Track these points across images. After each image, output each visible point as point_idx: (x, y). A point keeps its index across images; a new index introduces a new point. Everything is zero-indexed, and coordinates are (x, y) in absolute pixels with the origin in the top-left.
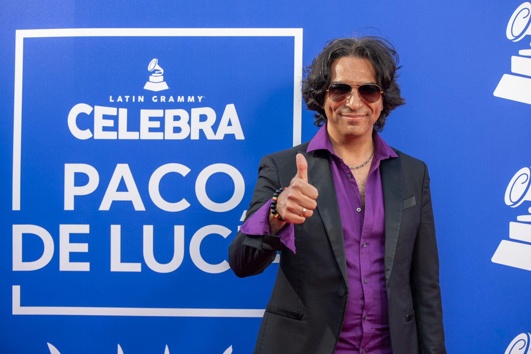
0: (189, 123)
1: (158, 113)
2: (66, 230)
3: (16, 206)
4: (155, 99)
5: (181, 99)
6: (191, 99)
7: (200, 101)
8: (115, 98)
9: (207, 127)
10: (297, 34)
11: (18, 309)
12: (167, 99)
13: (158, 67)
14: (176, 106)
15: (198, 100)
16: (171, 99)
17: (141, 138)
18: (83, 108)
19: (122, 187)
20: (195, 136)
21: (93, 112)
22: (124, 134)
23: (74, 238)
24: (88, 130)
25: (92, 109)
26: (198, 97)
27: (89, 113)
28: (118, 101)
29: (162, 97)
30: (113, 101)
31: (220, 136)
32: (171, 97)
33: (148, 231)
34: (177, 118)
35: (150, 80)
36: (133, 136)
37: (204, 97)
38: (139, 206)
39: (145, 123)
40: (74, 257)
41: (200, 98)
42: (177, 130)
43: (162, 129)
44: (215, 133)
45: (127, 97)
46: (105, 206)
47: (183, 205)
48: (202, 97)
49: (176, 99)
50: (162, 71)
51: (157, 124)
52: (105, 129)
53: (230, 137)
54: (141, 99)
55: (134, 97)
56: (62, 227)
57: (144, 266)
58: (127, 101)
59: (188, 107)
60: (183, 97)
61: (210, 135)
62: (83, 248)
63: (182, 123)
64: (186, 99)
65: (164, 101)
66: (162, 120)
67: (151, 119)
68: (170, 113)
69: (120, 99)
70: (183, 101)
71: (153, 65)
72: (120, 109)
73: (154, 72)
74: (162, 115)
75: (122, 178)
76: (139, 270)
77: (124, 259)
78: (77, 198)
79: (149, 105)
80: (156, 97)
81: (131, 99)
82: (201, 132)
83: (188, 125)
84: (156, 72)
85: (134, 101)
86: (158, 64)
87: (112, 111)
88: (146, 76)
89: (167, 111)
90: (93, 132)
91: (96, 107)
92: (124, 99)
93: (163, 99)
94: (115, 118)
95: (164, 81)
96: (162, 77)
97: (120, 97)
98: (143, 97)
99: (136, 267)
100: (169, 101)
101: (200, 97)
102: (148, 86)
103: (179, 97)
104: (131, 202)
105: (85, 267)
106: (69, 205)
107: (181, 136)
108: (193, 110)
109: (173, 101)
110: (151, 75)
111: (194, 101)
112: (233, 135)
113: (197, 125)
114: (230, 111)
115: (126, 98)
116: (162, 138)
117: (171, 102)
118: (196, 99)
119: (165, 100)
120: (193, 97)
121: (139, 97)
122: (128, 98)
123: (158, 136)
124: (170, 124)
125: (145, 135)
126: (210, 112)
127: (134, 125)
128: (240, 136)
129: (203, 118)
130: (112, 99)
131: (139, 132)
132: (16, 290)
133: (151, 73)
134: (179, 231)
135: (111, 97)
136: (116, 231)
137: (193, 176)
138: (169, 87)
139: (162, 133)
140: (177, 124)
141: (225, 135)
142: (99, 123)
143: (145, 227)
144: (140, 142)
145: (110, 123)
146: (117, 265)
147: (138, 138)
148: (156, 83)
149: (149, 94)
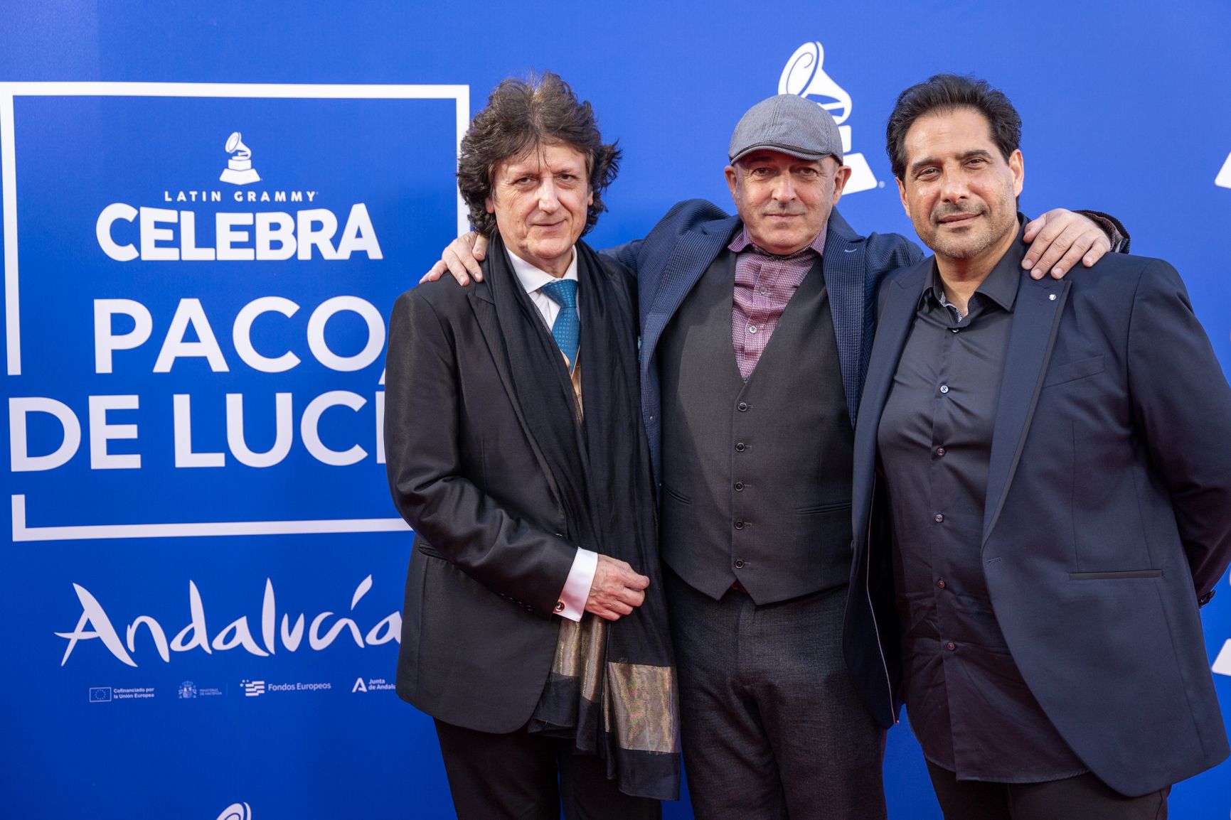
0: (295, 234)
1: (245, 218)
2: (99, 405)
3: (14, 367)
4: (239, 196)
5: (280, 197)
6: (297, 197)
7: (311, 199)
8: (174, 195)
9: (323, 240)
10: (460, 94)
11: (21, 532)
12: (259, 196)
13: (241, 146)
14: (273, 207)
15: (308, 198)
16: (265, 197)
17: (219, 258)
18: (121, 211)
19: (190, 335)
20: (305, 255)
21: (138, 218)
22: (191, 252)
23: (114, 417)
24: (131, 246)
25: (135, 212)
26: (308, 193)
27: (131, 218)
28: (179, 199)
29: (249, 193)
30: (170, 200)
31: (344, 253)
32: (265, 194)
33: (234, 403)
34: (275, 227)
35: (230, 166)
36: (206, 254)
37: (317, 193)
38: (219, 364)
39: (224, 236)
40: (115, 447)
41: (311, 195)
42: (276, 245)
43: (251, 244)
44: (336, 248)
45: (193, 194)
46: (163, 364)
47: (289, 361)
48: (313, 193)
49: (272, 196)
50: (249, 152)
51: (243, 236)
52: (159, 244)
53: (359, 256)
54: (216, 196)
55: (204, 194)
56: (93, 400)
57: (230, 457)
58: (193, 199)
59: (292, 209)
60: (283, 194)
61: (328, 253)
62: (129, 432)
63: (284, 235)
64: (288, 196)
65: (254, 200)
66: (251, 229)
67: (234, 228)
68: (264, 219)
69: (182, 197)
70: (285, 200)
71: (234, 142)
72: (183, 213)
73: (236, 153)
74: (251, 222)
75: (190, 324)
76: (222, 464)
77: (197, 448)
78: (116, 354)
79: (229, 205)
80: (240, 193)
81: (199, 197)
82: (315, 248)
83: (293, 238)
84: (239, 154)
85: (204, 199)
86: (242, 141)
87: (169, 216)
88: (223, 160)
89: (258, 215)
90: (138, 248)
91: (143, 209)
92: (189, 197)
94: (176, 228)
95: (253, 167)
96: (249, 162)
97: (181, 194)
98: (219, 193)
99: (217, 460)
100: (263, 199)
101: (311, 193)
102: (227, 177)
103: (277, 193)
105: (132, 461)
106: (104, 364)
107: (283, 255)
108: (301, 214)
109: (268, 199)
110: (231, 159)
111: (301, 200)
112: (364, 253)
113: (307, 237)
114: (359, 215)
115: (191, 195)
116: (252, 258)
117: (265, 201)
118: (305, 197)
119: (256, 198)
120: (300, 194)
121: (213, 194)
122: (196, 196)
123: (245, 255)
124: (264, 236)
125: (225, 253)
126: (327, 217)
127: (206, 237)
128: (375, 253)
129: (317, 226)
130: (169, 197)
131: (215, 248)
132: (18, 503)
133: (230, 156)
134: (284, 402)
135: (167, 193)
136: (182, 404)
137: (302, 318)
138: (260, 177)
139: (252, 251)
140: (275, 236)
141: (354, 253)
142: (149, 234)
143: (229, 397)
144: (216, 263)
145: (168, 235)
146: (185, 457)
147: (213, 258)
148: (240, 171)
149: (229, 189)
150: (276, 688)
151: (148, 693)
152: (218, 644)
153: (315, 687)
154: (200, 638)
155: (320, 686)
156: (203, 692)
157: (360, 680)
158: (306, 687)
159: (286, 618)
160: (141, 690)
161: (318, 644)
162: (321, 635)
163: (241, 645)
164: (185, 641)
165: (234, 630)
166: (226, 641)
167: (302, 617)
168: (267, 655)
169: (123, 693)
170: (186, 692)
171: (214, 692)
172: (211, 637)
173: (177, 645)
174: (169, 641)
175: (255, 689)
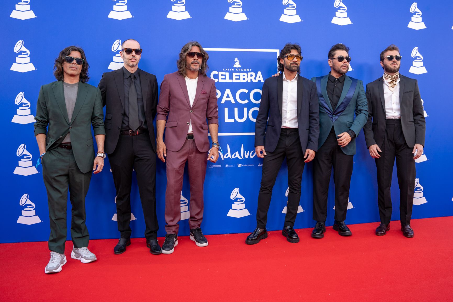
0: (247, 77)
1: (238, 74)
5: (245, 70)
6: (248, 70)
8: (225, 69)
9: (253, 78)
12: (241, 70)
13: (237, 60)
14: (243, 72)
16: (242, 70)
18: (215, 72)
19: (228, 96)
20: (249, 81)
21: (218, 74)
22: (228, 80)
24: (217, 79)
31: (257, 81)
33: (236, 110)
34: (244, 76)
36: (231, 81)
37: (252, 69)
38: (233, 102)
39: (234, 77)
41: (250, 70)
42: (244, 79)
43: (239, 79)
44: (255, 80)
45: (229, 69)
46: (223, 102)
47: (246, 101)
49: (243, 70)
50: (239, 61)
51: (238, 77)
52: (222, 79)
53: (259, 81)
54: (233, 70)
57: (235, 120)
59: (247, 72)
61: (254, 81)
63: (245, 77)
64: (246, 70)
66: (239, 76)
67: (236, 76)
68: (242, 74)
69: (226, 70)
71: (236, 59)
72: (227, 73)
73: (236, 62)
74: (239, 75)
75: (228, 93)
76: (234, 121)
77: (229, 118)
79: (235, 71)
80: (237, 69)
81: (230, 70)
82: (251, 79)
87: (224, 73)
88: (234, 63)
89: (241, 73)
90: (218, 80)
91: (219, 72)
92: (228, 70)
93: (239, 70)
94: (225, 76)
96: (239, 63)
97: (226, 69)
99: (232, 121)
102: (235, 66)
104: (230, 101)
107: (245, 81)
108: (249, 73)
112: (260, 81)
113: (250, 78)
114: (259, 73)
116: (239, 81)
118: (249, 70)
120: (248, 69)
121: (232, 69)
123: (238, 81)
124: (242, 77)
125: (234, 80)
126: (254, 74)
127: (231, 77)
128: (262, 81)
129: (252, 76)
131: (232, 79)
134: (245, 109)
135: (224, 69)
136: (226, 110)
137: (249, 93)
138: (241, 66)
139: (239, 80)
140: (244, 77)
141: (258, 81)
142: (220, 77)
143: (235, 108)
144: (233, 83)
145: (224, 77)
146: (227, 120)
147: (232, 81)
148: (237, 65)
149: (235, 68)
150: (244, 165)
151: (220, 166)
152: (233, 157)
153: (251, 165)
154: (229, 156)
155: (252, 165)
156: (230, 166)
157: (259, 164)
158: (249, 165)
159: (246, 151)
160: (218, 166)
161: (251, 157)
162: (252, 155)
163: (237, 157)
164: (227, 156)
165: (236, 154)
166: (234, 156)
167: (249, 152)
168: (242, 159)
169: (215, 166)
170: (227, 166)
171: (232, 166)
172: (231, 155)
173: (225, 157)
174: (224, 156)
175: (240, 166)
